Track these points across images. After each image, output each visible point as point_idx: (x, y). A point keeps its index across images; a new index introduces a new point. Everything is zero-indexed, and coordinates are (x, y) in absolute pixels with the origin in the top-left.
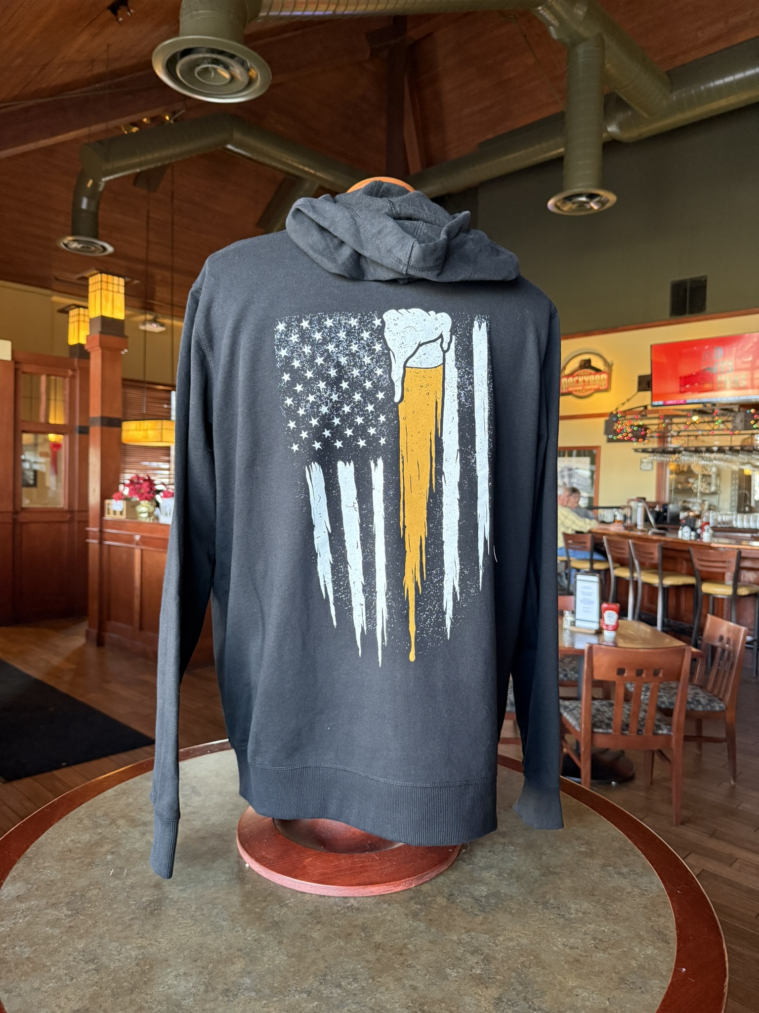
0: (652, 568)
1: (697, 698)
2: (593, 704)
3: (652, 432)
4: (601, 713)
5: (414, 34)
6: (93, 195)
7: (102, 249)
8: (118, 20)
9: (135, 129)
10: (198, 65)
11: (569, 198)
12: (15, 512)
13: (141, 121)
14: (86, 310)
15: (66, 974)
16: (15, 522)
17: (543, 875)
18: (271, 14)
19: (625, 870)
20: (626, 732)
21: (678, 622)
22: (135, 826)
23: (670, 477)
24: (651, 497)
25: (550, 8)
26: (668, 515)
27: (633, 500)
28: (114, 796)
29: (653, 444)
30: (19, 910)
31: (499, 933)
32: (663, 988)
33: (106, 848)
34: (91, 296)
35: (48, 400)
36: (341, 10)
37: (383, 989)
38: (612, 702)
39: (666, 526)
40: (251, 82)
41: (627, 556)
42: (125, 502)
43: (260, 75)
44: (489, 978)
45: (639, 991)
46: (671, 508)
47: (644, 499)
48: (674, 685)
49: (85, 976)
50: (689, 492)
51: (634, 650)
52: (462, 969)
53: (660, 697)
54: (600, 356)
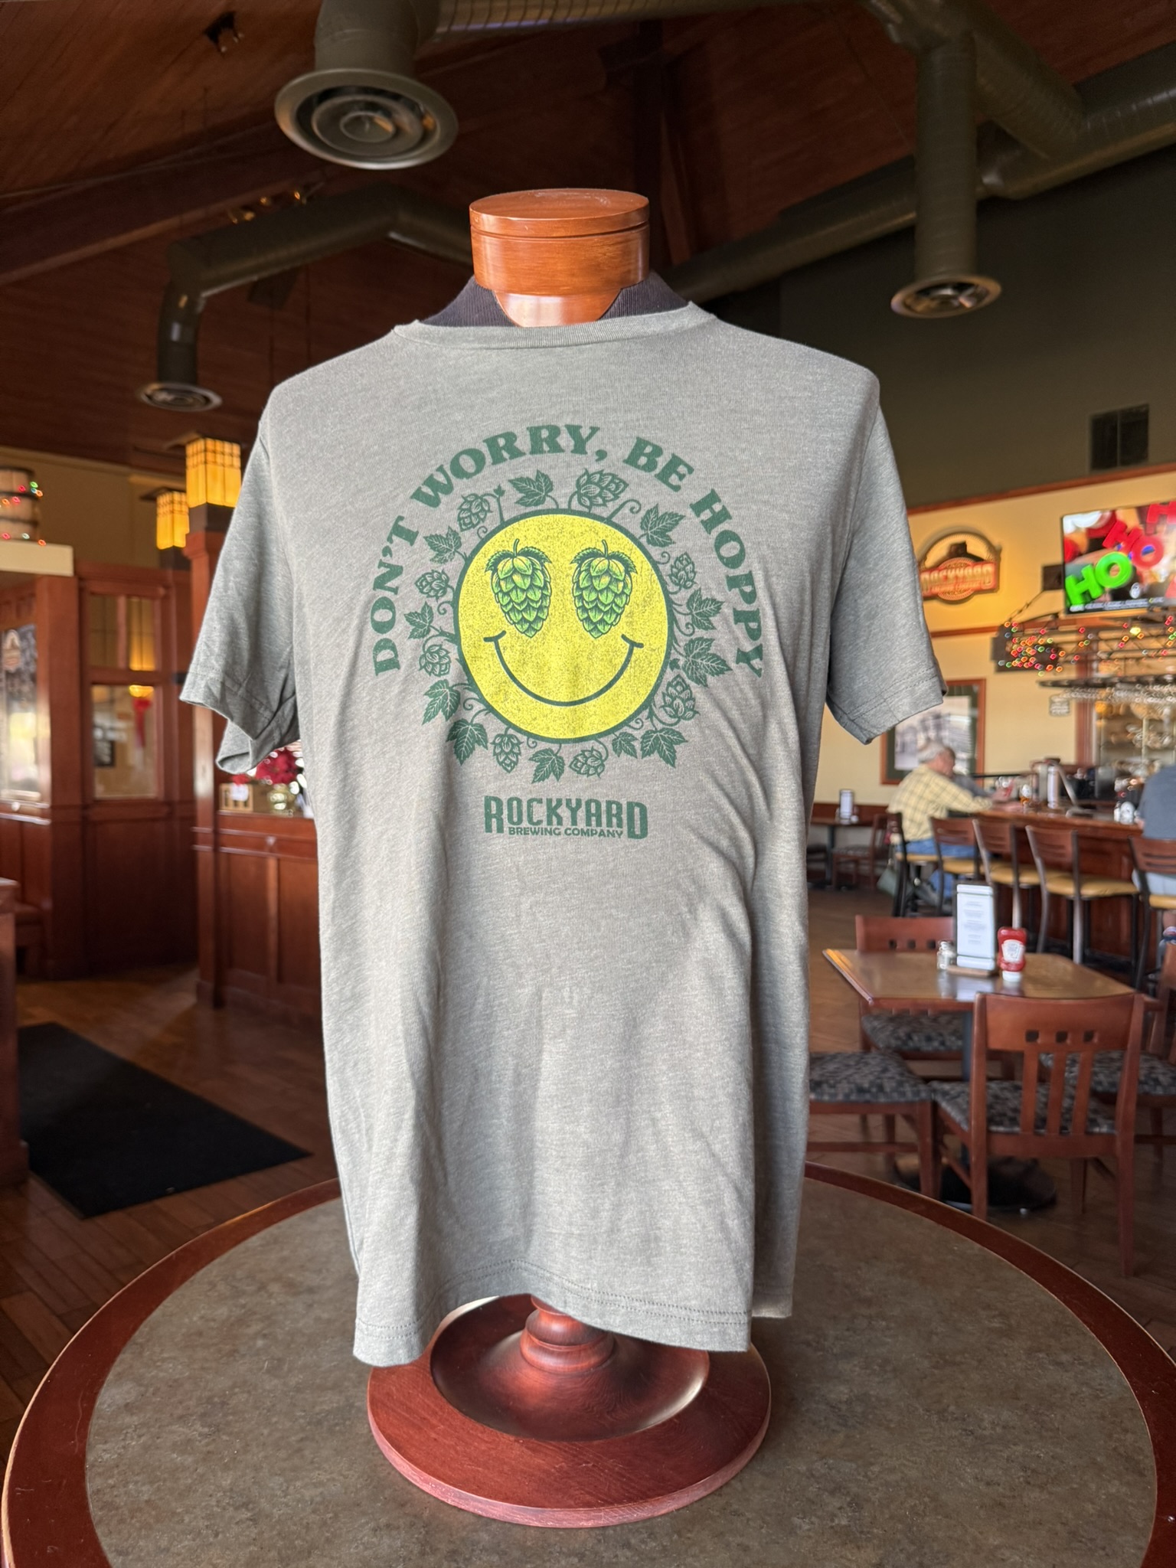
1: (1153, 1076)
2: (988, 1087)
3: (1068, 655)
4: (1001, 1102)
5: (672, 45)
6: (188, 319)
7: (202, 401)
8: (219, 50)
9: (249, 216)
10: (345, 114)
11: (926, 292)
12: (85, 807)
13: (259, 203)
14: (183, 495)
15: (207, 1526)
16: (85, 821)
17: (935, 1367)
18: (455, 28)
19: (1065, 1358)
20: (1042, 1131)
22: (297, 1294)
23: (1097, 724)
24: (1069, 757)
26: (1096, 784)
27: (1039, 763)
28: (262, 1246)
29: (1070, 673)
30: (129, 1427)
31: (872, 1460)
32: (1140, 1548)
33: (255, 1328)
34: (191, 473)
35: (129, 634)
36: (561, 16)
37: (695, 1550)
38: (1018, 1083)
39: (1093, 802)
40: (426, 135)
42: (251, 787)
43: (440, 125)
44: (862, 1532)
45: (1102, 1553)
46: (1102, 773)
47: (1057, 760)
48: (1115, 1055)
49: (236, 1529)
50: (1128, 747)
51: (1052, 1002)
52: (818, 1517)
53: (1095, 1074)
54: (982, 537)
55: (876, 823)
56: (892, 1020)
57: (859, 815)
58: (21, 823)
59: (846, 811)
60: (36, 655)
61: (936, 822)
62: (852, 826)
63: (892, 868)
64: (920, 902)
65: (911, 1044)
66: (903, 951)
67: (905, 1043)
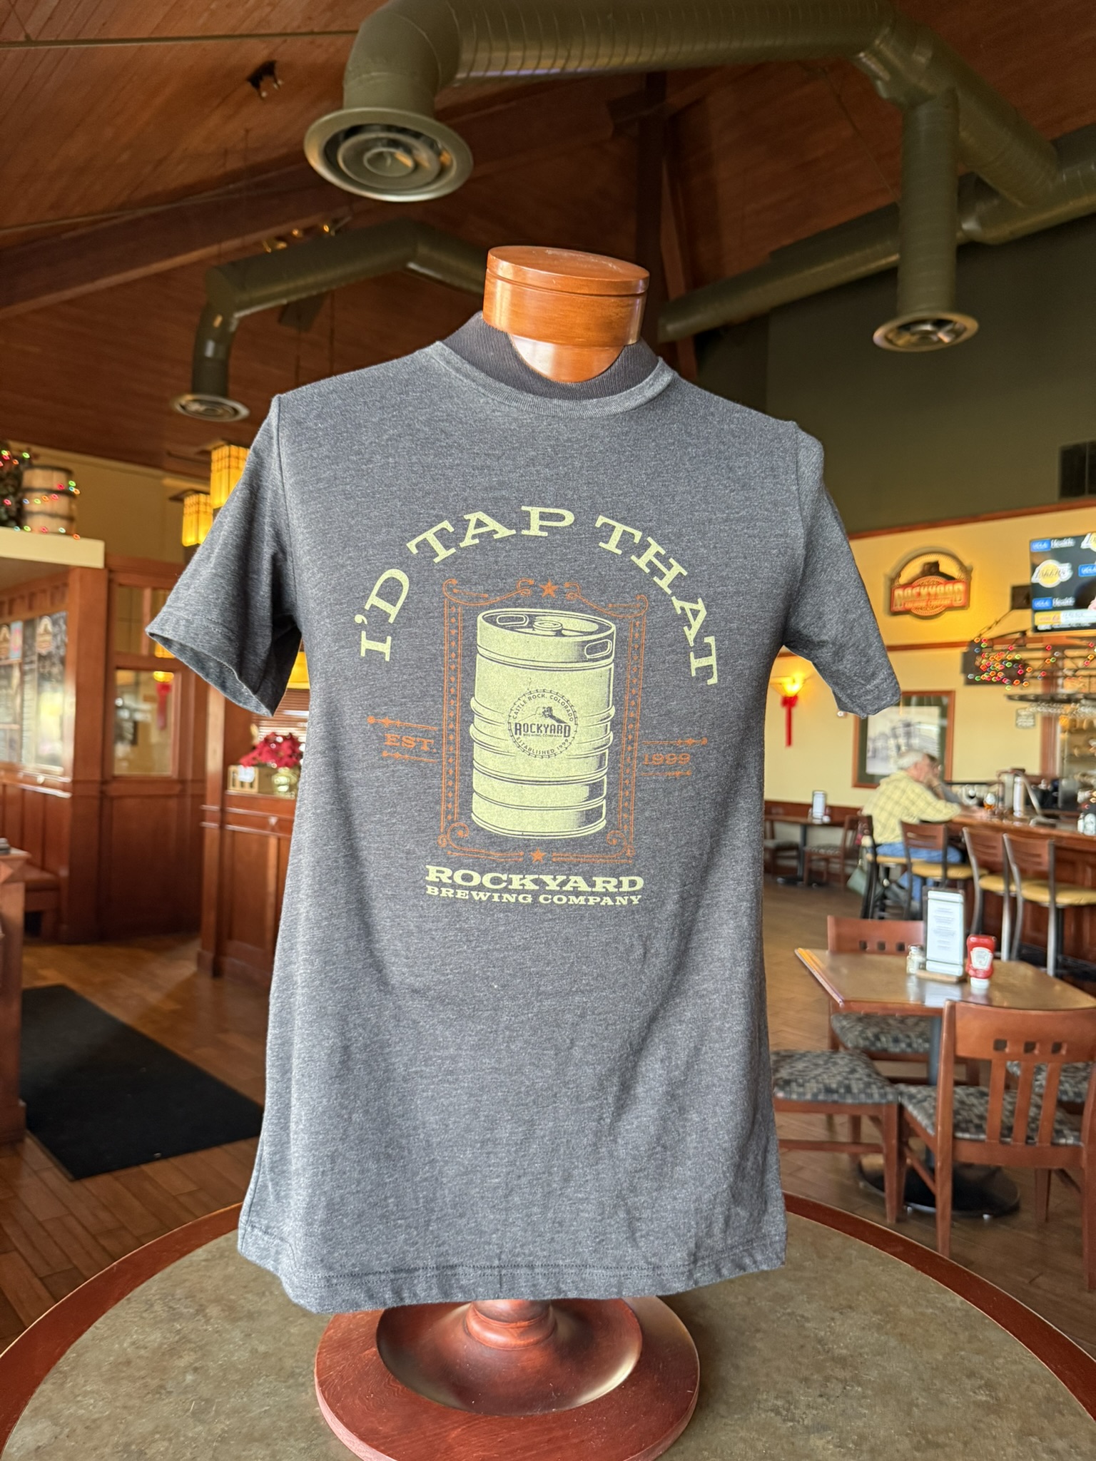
0: (1039, 877)
2: (955, 1092)
3: (1034, 671)
4: (967, 1108)
5: (675, 100)
6: (223, 337)
7: (231, 412)
8: (260, 95)
9: (282, 245)
10: (368, 149)
11: (906, 327)
12: (104, 782)
13: (290, 234)
14: (208, 496)
16: (103, 796)
18: (473, 74)
20: (1008, 1140)
21: (1080, 962)
22: (235, 1320)
23: (1061, 737)
24: (1034, 769)
25: (877, 54)
26: (1060, 795)
27: (1006, 772)
29: (1036, 688)
33: (186, 1359)
34: (215, 476)
36: (572, 67)
38: (984, 1089)
39: (1056, 812)
40: (443, 170)
41: (1000, 859)
42: (257, 769)
43: (456, 162)
46: (1065, 785)
47: (1023, 771)
48: (1081, 1065)
50: (1090, 760)
51: (1020, 1010)
53: (1061, 1083)
54: (954, 557)
55: (846, 824)
56: (860, 1020)
57: (831, 816)
58: (45, 795)
59: (818, 813)
60: (66, 640)
61: (906, 827)
62: (824, 825)
63: (861, 868)
64: (888, 902)
65: (879, 1045)
66: (872, 952)
67: (873, 1044)
